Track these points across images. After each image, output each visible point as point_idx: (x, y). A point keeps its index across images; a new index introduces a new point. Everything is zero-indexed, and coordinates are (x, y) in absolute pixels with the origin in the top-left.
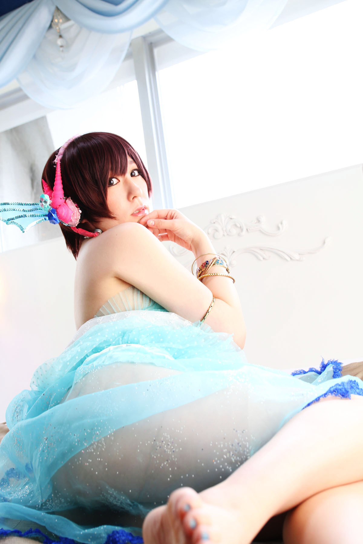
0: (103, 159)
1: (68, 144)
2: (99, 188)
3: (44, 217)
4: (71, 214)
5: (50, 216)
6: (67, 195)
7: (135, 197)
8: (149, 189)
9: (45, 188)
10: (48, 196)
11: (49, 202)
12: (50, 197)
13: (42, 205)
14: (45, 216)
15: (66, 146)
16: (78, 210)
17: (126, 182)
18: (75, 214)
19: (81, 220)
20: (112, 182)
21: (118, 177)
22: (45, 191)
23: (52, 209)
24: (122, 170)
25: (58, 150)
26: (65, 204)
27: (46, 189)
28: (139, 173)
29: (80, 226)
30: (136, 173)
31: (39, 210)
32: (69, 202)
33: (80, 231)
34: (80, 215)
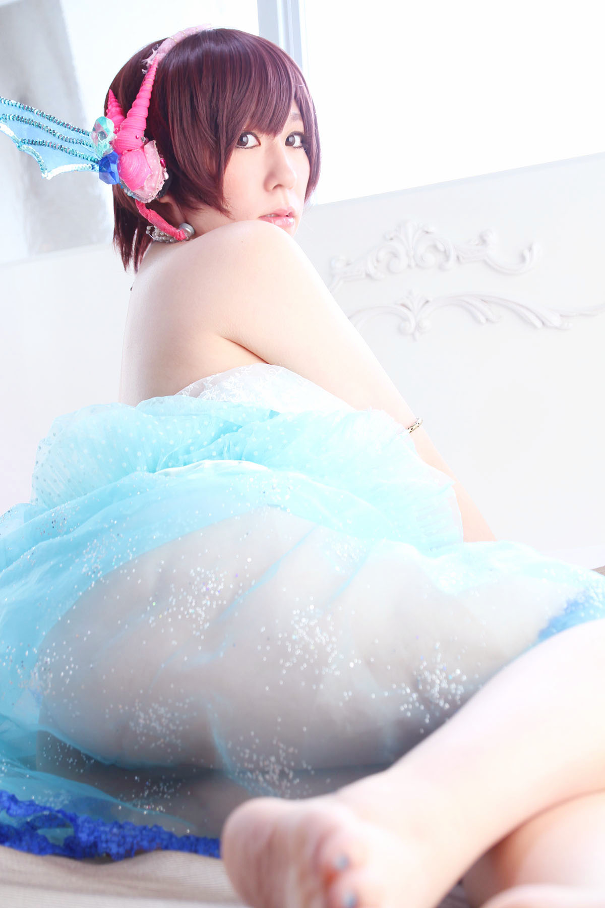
0: (245, 87)
1: (183, 36)
2: (217, 142)
3: (94, 164)
4: (147, 174)
5: (104, 163)
6: (149, 134)
7: (279, 186)
8: (312, 181)
9: (110, 107)
10: (113, 125)
11: (111, 136)
12: (115, 127)
13: (97, 138)
14: (94, 162)
15: (178, 39)
16: (163, 171)
17: (272, 151)
18: (155, 178)
19: (161, 193)
20: (244, 139)
21: (259, 135)
22: (109, 114)
23: (112, 151)
24: (273, 124)
25: (160, 43)
26: (141, 151)
27: (114, 109)
28: (302, 142)
29: (154, 205)
30: (298, 140)
31: (85, 146)
32: (151, 149)
33: (152, 216)
34: (164, 183)
